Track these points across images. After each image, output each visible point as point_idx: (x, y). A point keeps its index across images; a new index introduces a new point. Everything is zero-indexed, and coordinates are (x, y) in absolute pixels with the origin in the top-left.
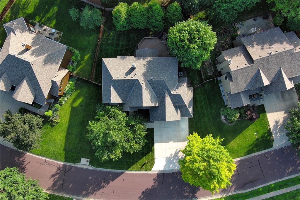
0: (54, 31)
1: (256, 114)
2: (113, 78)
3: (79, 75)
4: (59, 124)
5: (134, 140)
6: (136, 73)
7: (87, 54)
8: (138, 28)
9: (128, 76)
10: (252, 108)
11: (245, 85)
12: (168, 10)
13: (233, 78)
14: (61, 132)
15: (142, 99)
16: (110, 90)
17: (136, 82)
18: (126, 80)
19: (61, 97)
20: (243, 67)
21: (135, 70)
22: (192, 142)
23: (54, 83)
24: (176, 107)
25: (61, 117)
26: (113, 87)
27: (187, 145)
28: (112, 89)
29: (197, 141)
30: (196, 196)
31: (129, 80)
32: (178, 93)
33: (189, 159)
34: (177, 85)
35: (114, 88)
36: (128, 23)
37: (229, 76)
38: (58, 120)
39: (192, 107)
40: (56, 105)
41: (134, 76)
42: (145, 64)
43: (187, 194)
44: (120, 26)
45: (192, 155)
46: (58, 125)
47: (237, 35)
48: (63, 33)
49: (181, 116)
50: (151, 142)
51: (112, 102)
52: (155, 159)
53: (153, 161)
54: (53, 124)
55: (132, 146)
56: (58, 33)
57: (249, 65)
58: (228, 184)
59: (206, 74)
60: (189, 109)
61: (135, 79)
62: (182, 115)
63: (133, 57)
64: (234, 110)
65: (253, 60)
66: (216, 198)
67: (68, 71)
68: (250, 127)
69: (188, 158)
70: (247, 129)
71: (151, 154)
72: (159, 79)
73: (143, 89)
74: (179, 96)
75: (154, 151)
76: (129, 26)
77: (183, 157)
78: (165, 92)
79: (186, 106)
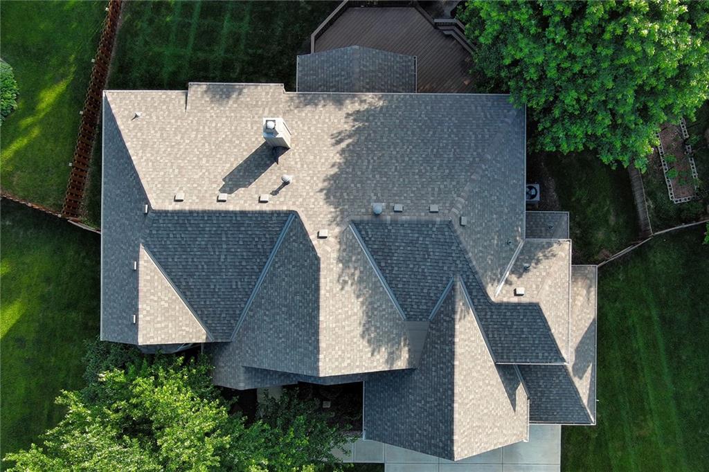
6: (288, 178)
7: (55, 81)
9: (241, 190)
16: (135, 273)
18: (227, 212)
21: (280, 158)
24: (510, 374)
26: (153, 254)
28: (146, 264)
31: (243, 213)
32: (524, 300)
34: (522, 253)
35: (159, 263)
39: (589, 370)
41: (275, 193)
49: (532, 418)
51: (141, 342)
59: (659, 194)
60: (576, 381)
61: (279, 213)
62: (539, 413)
63: (276, 89)
72: (423, 216)
73: (323, 273)
74: (532, 312)
78: (453, 289)
79: (564, 367)
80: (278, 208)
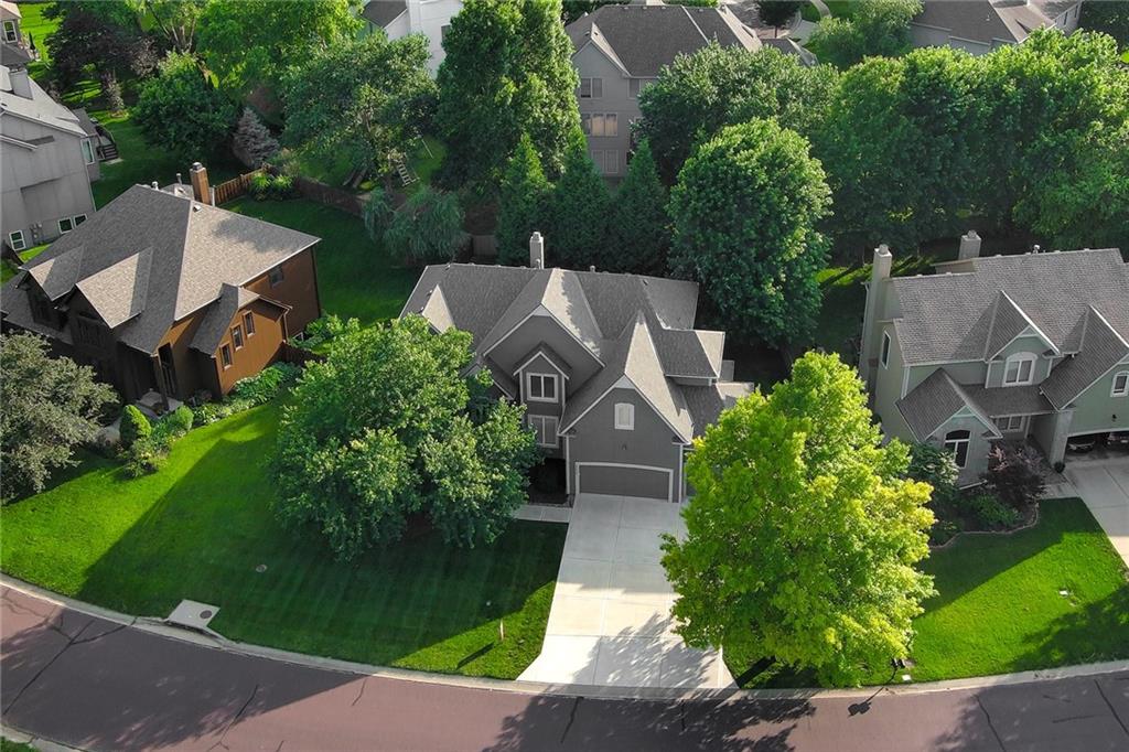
11: (958, 341)
38: (158, 460)
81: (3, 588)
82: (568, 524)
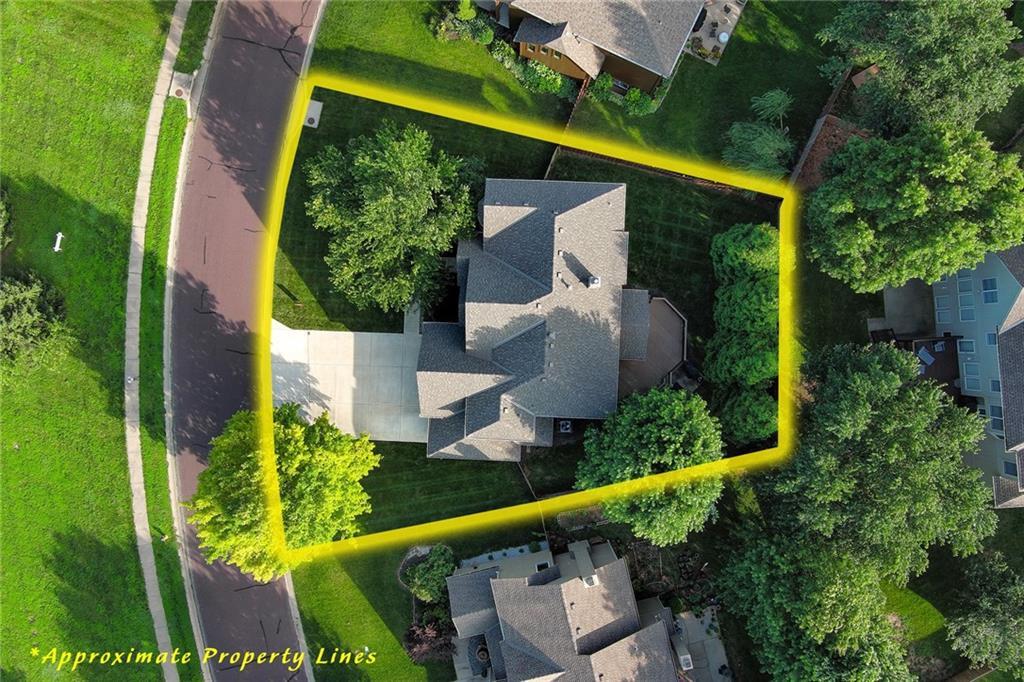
0: (724, 38)
1: (426, 653)
2: (560, 213)
3: (581, 108)
4: (432, 40)
5: (367, 269)
6: (570, 288)
8: (717, 300)
9: (565, 263)
10: (445, 645)
11: (516, 626)
12: (761, 398)
13: (540, 587)
14: (406, 44)
15: (488, 301)
16: (523, 205)
17: (543, 286)
18: (553, 256)
19: (514, 49)
20: (570, 621)
21: (581, 284)
22: (349, 448)
23: (556, 30)
24: (460, 407)
25: (455, 47)
26: (532, 214)
27: (343, 434)
28: (527, 210)
29: (352, 463)
30: (182, 452)
31: (552, 264)
32: (501, 412)
33: (296, 435)
34: (527, 414)
35: (528, 216)
36: (733, 270)
37: (547, 577)
38: (443, 37)
39: (459, 454)
40: (491, 32)
41: (563, 281)
42: (598, 315)
43: (191, 422)
44: (724, 247)
45: (306, 448)
46: (431, 35)
47: (676, 611)
48: (715, 64)
49: (433, 420)
50: (358, 323)
51: (485, 207)
52: (306, 331)
53: (299, 325)
54: (433, 21)
55: (347, 262)
56: (716, 49)
57: (574, 640)
58: (212, 552)
60: (454, 445)
61: (551, 283)
62: (435, 423)
63: (623, 280)
64: (443, 585)
65: (591, 653)
66: (174, 515)
67: (594, 78)
68: (389, 633)
69: (298, 432)
70: (382, 622)
71: (322, 319)
72: (547, 359)
73: (519, 306)
74: (494, 417)
75: (332, 328)
76: (724, 272)
77: (307, 417)
78: (509, 374)
79: (463, 437)
80: (554, 282)
81: (319, 2)
82: (402, 332)
